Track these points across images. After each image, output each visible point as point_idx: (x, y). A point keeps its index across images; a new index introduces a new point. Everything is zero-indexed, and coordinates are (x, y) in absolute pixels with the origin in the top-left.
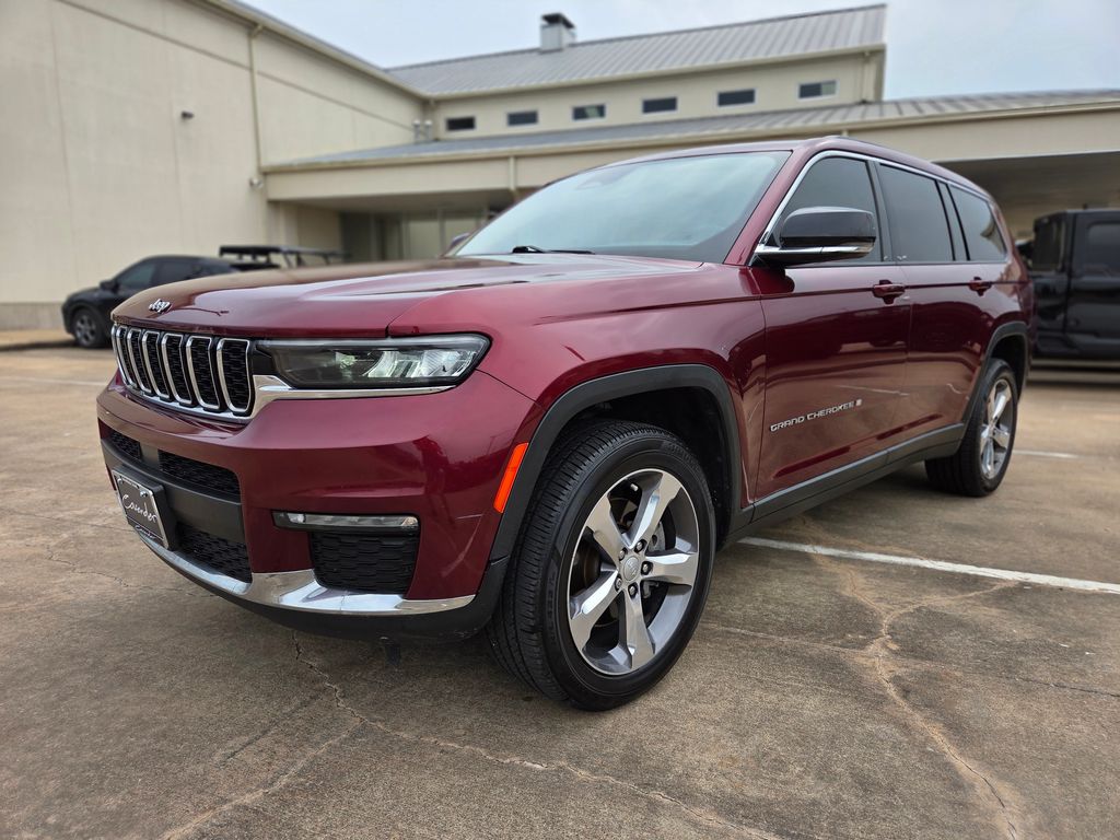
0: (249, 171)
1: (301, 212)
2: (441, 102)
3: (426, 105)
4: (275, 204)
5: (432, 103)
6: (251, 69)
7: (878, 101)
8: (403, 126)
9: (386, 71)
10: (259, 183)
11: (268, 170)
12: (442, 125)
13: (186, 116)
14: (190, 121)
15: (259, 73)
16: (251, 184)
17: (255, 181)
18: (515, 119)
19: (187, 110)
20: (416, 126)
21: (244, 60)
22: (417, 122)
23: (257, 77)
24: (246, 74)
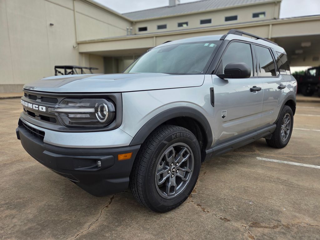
0: (73, 43)
1: (90, 56)
2: (136, 23)
3: (132, 23)
4: (81, 53)
5: (134, 23)
6: (74, 10)
7: (278, 18)
8: (124, 30)
9: (123, 14)
10: (76, 47)
11: (79, 43)
12: (137, 30)
13: (51, 25)
14: (53, 26)
15: (77, 12)
16: (74, 47)
17: (75, 46)
18: (160, 27)
19: (52, 23)
20: (128, 29)
21: (71, 7)
22: (128, 28)
23: (76, 13)
24: (72, 12)
